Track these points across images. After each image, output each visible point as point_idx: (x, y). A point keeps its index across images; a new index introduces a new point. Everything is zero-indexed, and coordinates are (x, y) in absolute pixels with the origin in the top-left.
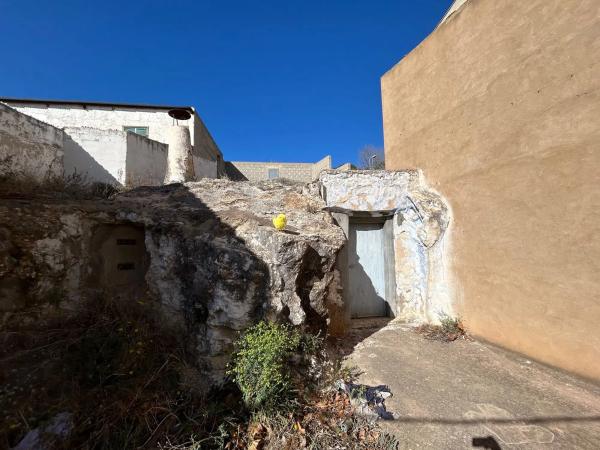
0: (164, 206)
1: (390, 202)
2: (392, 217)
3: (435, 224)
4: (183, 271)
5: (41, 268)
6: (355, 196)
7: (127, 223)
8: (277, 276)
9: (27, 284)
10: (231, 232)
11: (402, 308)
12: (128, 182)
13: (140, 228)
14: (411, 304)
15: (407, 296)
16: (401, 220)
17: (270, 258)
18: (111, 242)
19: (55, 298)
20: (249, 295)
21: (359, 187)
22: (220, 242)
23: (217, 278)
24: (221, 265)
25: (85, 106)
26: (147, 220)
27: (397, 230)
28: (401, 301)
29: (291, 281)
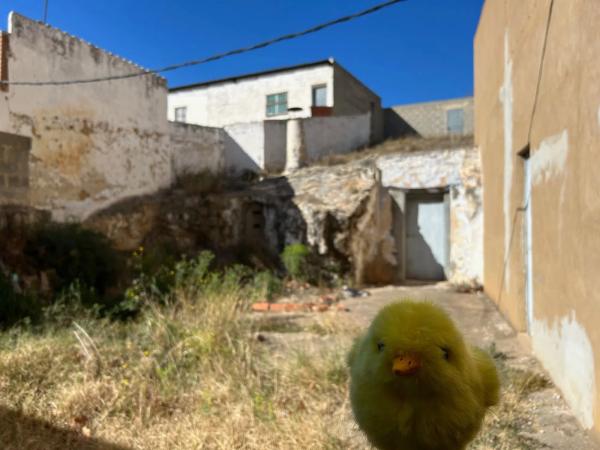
0: (273, 193)
1: (443, 179)
2: (448, 192)
3: (470, 198)
4: (277, 226)
5: (225, 223)
6: (407, 176)
7: (257, 203)
8: (311, 228)
9: (222, 228)
10: (296, 207)
11: (454, 272)
12: (266, 165)
13: (261, 205)
14: (463, 271)
15: (459, 264)
16: (456, 194)
17: (309, 220)
18: (249, 214)
19: (230, 236)
20: (300, 236)
21: (411, 168)
22: (291, 212)
23: (287, 228)
24: (289, 221)
25: (234, 80)
26: (264, 200)
27: (453, 203)
28: (453, 267)
29: (321, 231)
